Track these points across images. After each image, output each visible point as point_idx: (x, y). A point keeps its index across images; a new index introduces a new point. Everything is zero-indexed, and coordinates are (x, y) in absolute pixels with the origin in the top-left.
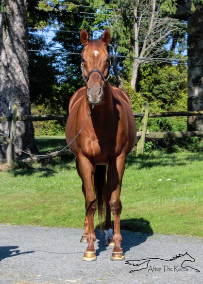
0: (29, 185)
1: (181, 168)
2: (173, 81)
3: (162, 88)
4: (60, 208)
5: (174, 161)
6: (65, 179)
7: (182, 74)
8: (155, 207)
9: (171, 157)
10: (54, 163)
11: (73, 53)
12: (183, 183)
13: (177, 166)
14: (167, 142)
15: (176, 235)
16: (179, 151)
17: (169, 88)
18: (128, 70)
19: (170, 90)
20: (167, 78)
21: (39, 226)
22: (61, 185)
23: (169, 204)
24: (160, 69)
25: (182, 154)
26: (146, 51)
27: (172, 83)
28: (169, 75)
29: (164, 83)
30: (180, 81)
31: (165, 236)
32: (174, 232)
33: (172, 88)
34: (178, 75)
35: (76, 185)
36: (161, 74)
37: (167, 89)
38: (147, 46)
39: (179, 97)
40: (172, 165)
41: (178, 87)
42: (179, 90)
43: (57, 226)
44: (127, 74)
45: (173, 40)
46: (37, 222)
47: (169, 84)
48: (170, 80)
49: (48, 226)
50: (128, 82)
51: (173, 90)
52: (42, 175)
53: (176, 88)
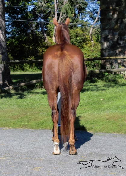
0: (12, 104)
1: (104, 92)
2: (79, 37)
3: (72, 42)
4: (37, 117)
5: (97, 88)
6: (34, 100)
7: (85, 33)
8: (96, 116)
9: (95, 86)
10: (23, 90)
11: (15, 20)
12: (109, 101)
13: (101, 91)
14: (89, 76)
15: (114, 133)
16: (98, 82)
17: (76, 41)
18: (51, 31)
19: (77, 43)
20: (75, 35)
21: (27, 129)
22: (33, 104)
23: (104, 114)
24: (71, 29)
25: (100, 83)
26: (62, 19)
27: (78, 39)
28: (76, 33)
29: (73, 39)
30: (83, 37)
31: (108, 134)
32: (113, 131)
33: (78, 42)
34: (82, 33)
35: (42, 104)
36: (72, 33)
37: (75, 43)
38: (62, 15)
39: (82, 47)
40: (97, 91)
41: (82, 41)
42: (83, 43)
43: (38, 129)
44: (50, 33)
45: (78, 12)
46: (25, 126)
47: (76, 39)
48: (77, 37)
49: (33, 128)
50: (51, 38)
51: (79, 43)
52: (18, 97)
53: (80, 41)
